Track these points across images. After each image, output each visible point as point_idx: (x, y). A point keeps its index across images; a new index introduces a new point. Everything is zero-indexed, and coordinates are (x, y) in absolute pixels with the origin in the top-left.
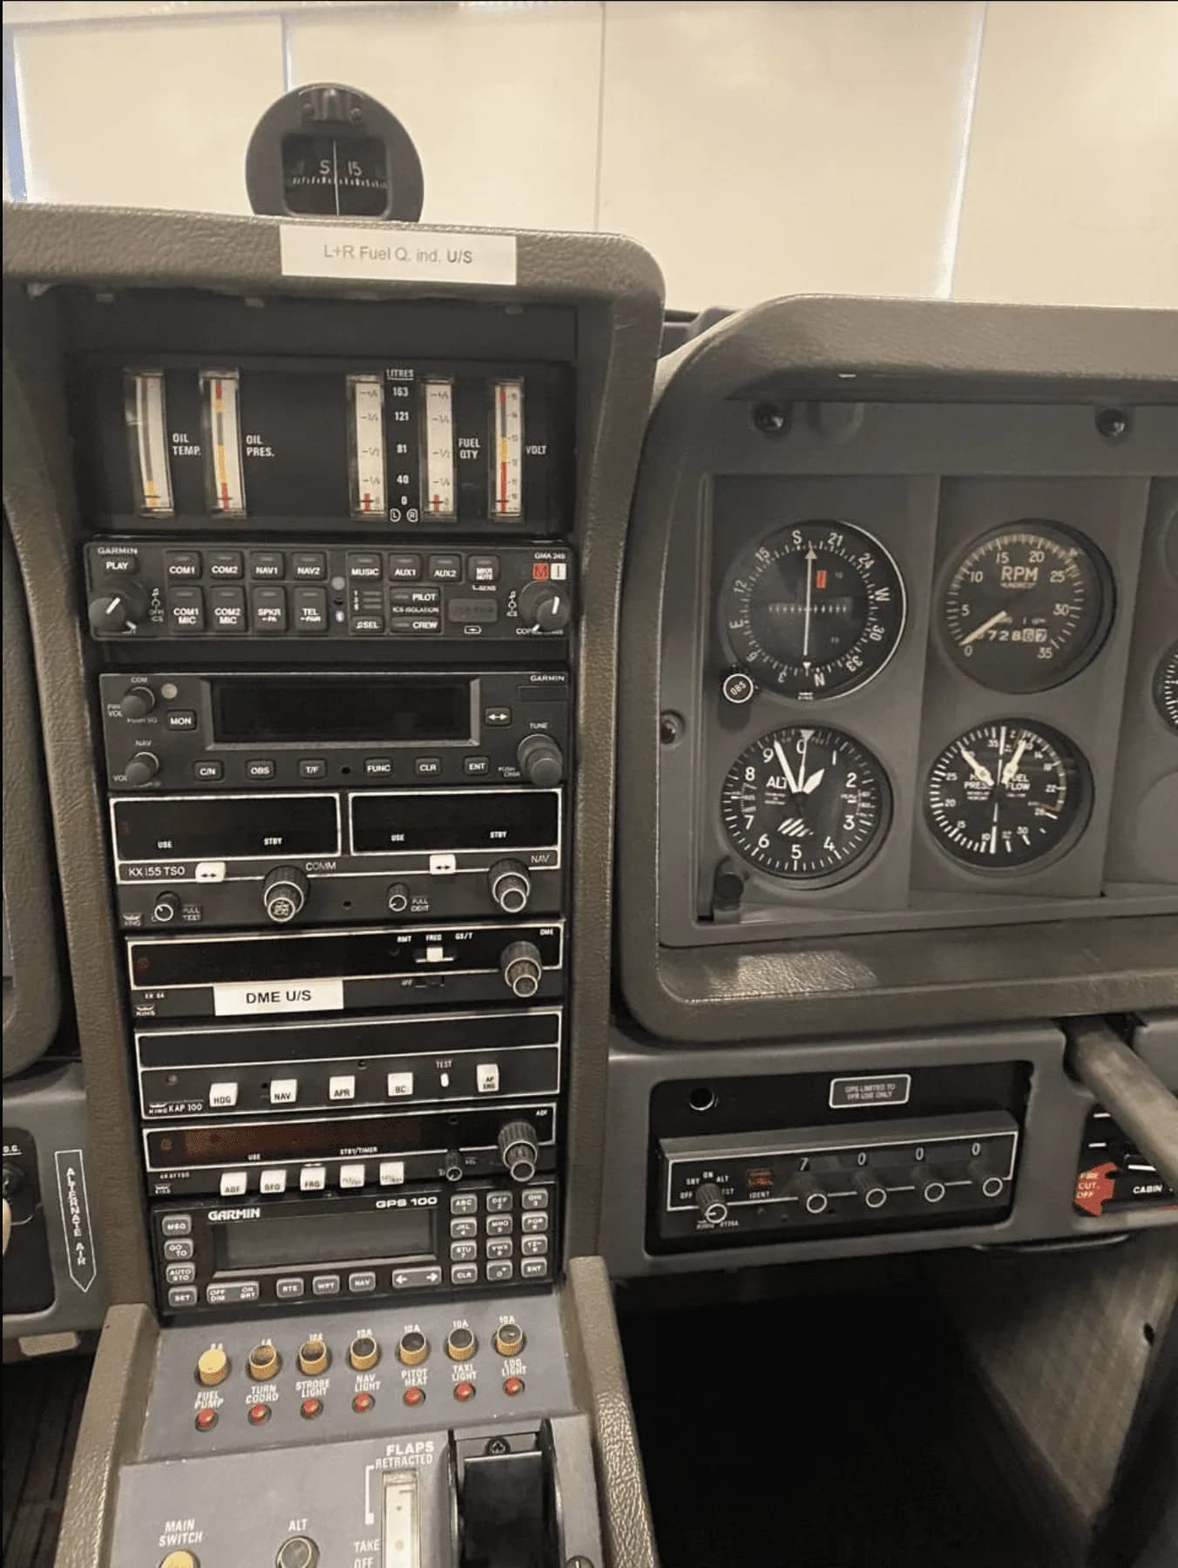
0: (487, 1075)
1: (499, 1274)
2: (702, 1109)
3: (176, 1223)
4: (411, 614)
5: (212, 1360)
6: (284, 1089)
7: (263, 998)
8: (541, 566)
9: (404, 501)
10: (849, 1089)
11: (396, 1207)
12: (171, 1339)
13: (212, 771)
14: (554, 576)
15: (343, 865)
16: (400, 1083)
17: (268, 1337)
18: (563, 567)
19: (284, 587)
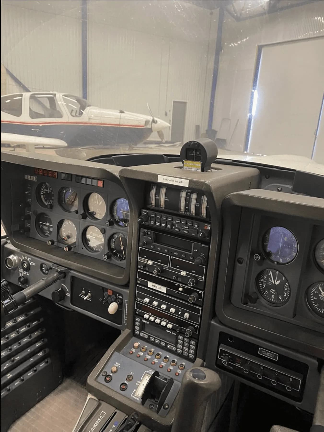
0: (187, 315)
1: (185, 354)
2: (230, 341)
3: (138, 319)
4: (184, 230)
5: (136, 344)
6: (155, 303)
7: (155, 286)
8: (206, 226)
9: (187, 211)
10: (263, 351)
11: (169, 332)
12: (134, 338)
13: (153, 247)
14: (208, 228)
15: (169, 268)
16: (173, 310)
17: (146, 346)
18: (210, 227)
19: (166, 221)
